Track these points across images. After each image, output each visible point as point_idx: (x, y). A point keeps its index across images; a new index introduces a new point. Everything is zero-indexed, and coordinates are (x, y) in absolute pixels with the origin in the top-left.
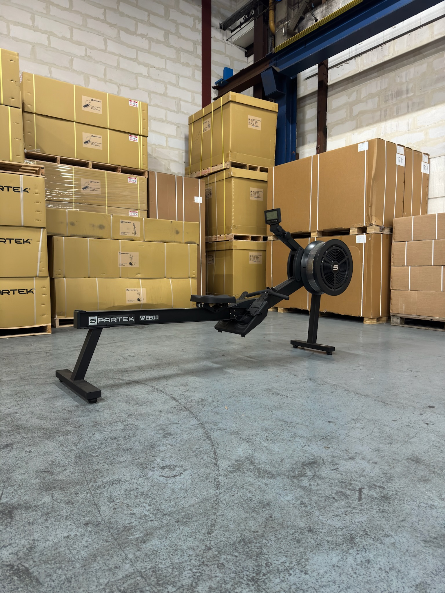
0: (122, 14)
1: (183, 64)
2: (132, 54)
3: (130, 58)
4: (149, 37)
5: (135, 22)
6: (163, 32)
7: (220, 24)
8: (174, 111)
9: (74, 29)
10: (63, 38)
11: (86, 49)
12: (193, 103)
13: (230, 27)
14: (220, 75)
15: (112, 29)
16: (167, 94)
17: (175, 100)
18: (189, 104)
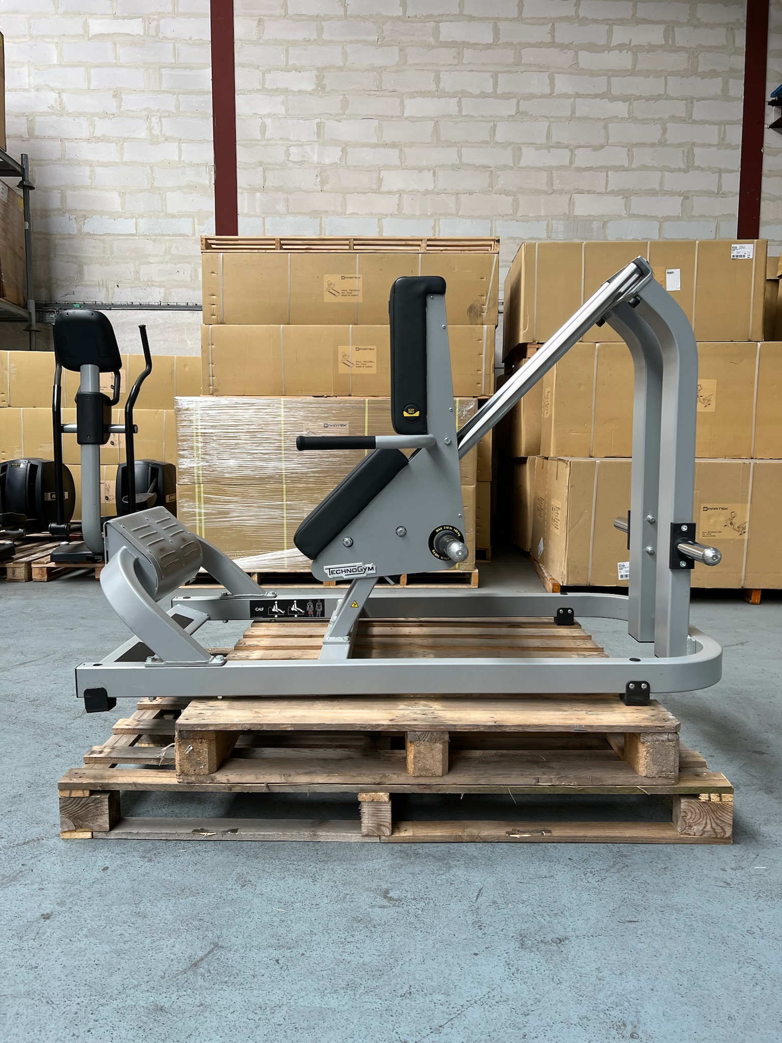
0: (584, 22)
1: (703, 76)
2: (601, 85)
3: (596, 94)
4: (634, 46)
5: (607, 27)
6: (663, 27)
8: (679, 170)
9: (500, 76)
11: (518, 102)
12: (723, 144)
15: (565, 53)
16: (666, 141)
17: (682, 149)
18: (715, 148)
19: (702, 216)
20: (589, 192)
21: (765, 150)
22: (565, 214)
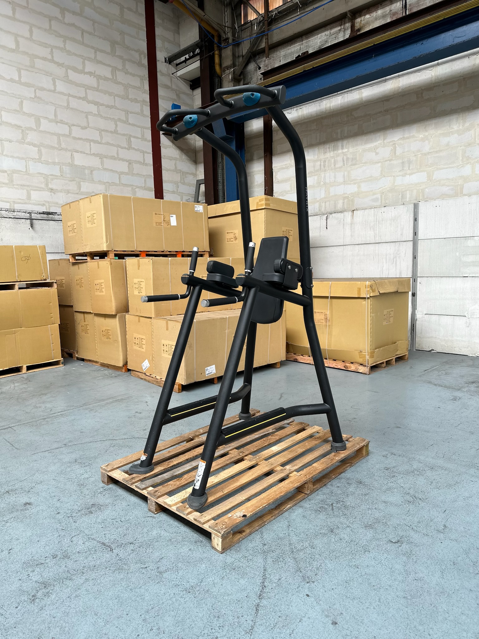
0: (69, 53)
1: (132, 100)
2: (81, 93)
3: (79, 97)
4: (97, 75)
5: (82, 60)
6: (111, 69)
7: (165, 58)
8: (125, 148)
9: (22, 71)
10: (12, 80)
11: (35, 90)
12: (143, 139)
13: (175, 62)
14: (168, 109)
15: (61, 68)
16: (117, 131)
17: (125, 137)
18: (140, 140)
19: (137, 174)
20: (81, 152)
21: (161, 145)
22: (69, 163)
